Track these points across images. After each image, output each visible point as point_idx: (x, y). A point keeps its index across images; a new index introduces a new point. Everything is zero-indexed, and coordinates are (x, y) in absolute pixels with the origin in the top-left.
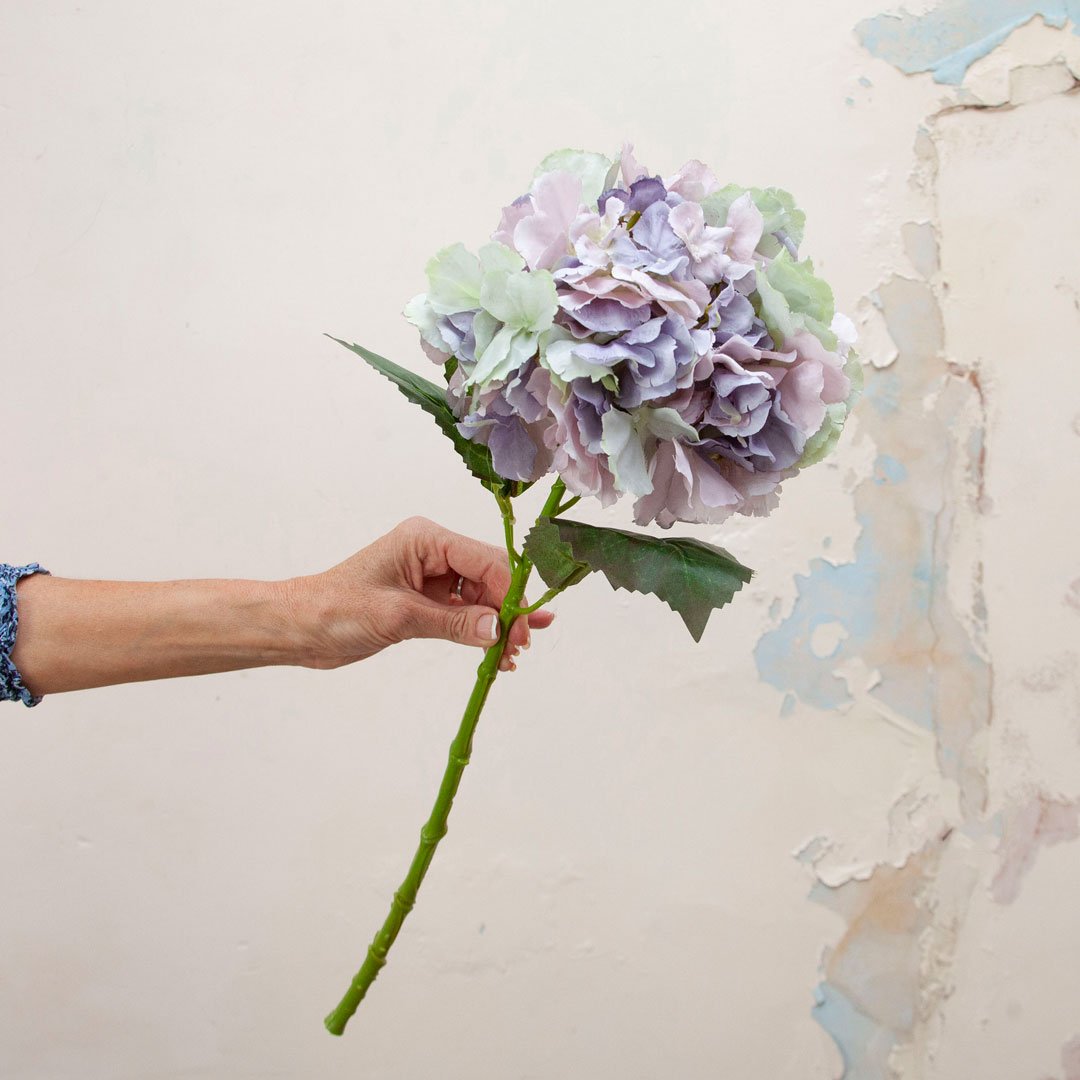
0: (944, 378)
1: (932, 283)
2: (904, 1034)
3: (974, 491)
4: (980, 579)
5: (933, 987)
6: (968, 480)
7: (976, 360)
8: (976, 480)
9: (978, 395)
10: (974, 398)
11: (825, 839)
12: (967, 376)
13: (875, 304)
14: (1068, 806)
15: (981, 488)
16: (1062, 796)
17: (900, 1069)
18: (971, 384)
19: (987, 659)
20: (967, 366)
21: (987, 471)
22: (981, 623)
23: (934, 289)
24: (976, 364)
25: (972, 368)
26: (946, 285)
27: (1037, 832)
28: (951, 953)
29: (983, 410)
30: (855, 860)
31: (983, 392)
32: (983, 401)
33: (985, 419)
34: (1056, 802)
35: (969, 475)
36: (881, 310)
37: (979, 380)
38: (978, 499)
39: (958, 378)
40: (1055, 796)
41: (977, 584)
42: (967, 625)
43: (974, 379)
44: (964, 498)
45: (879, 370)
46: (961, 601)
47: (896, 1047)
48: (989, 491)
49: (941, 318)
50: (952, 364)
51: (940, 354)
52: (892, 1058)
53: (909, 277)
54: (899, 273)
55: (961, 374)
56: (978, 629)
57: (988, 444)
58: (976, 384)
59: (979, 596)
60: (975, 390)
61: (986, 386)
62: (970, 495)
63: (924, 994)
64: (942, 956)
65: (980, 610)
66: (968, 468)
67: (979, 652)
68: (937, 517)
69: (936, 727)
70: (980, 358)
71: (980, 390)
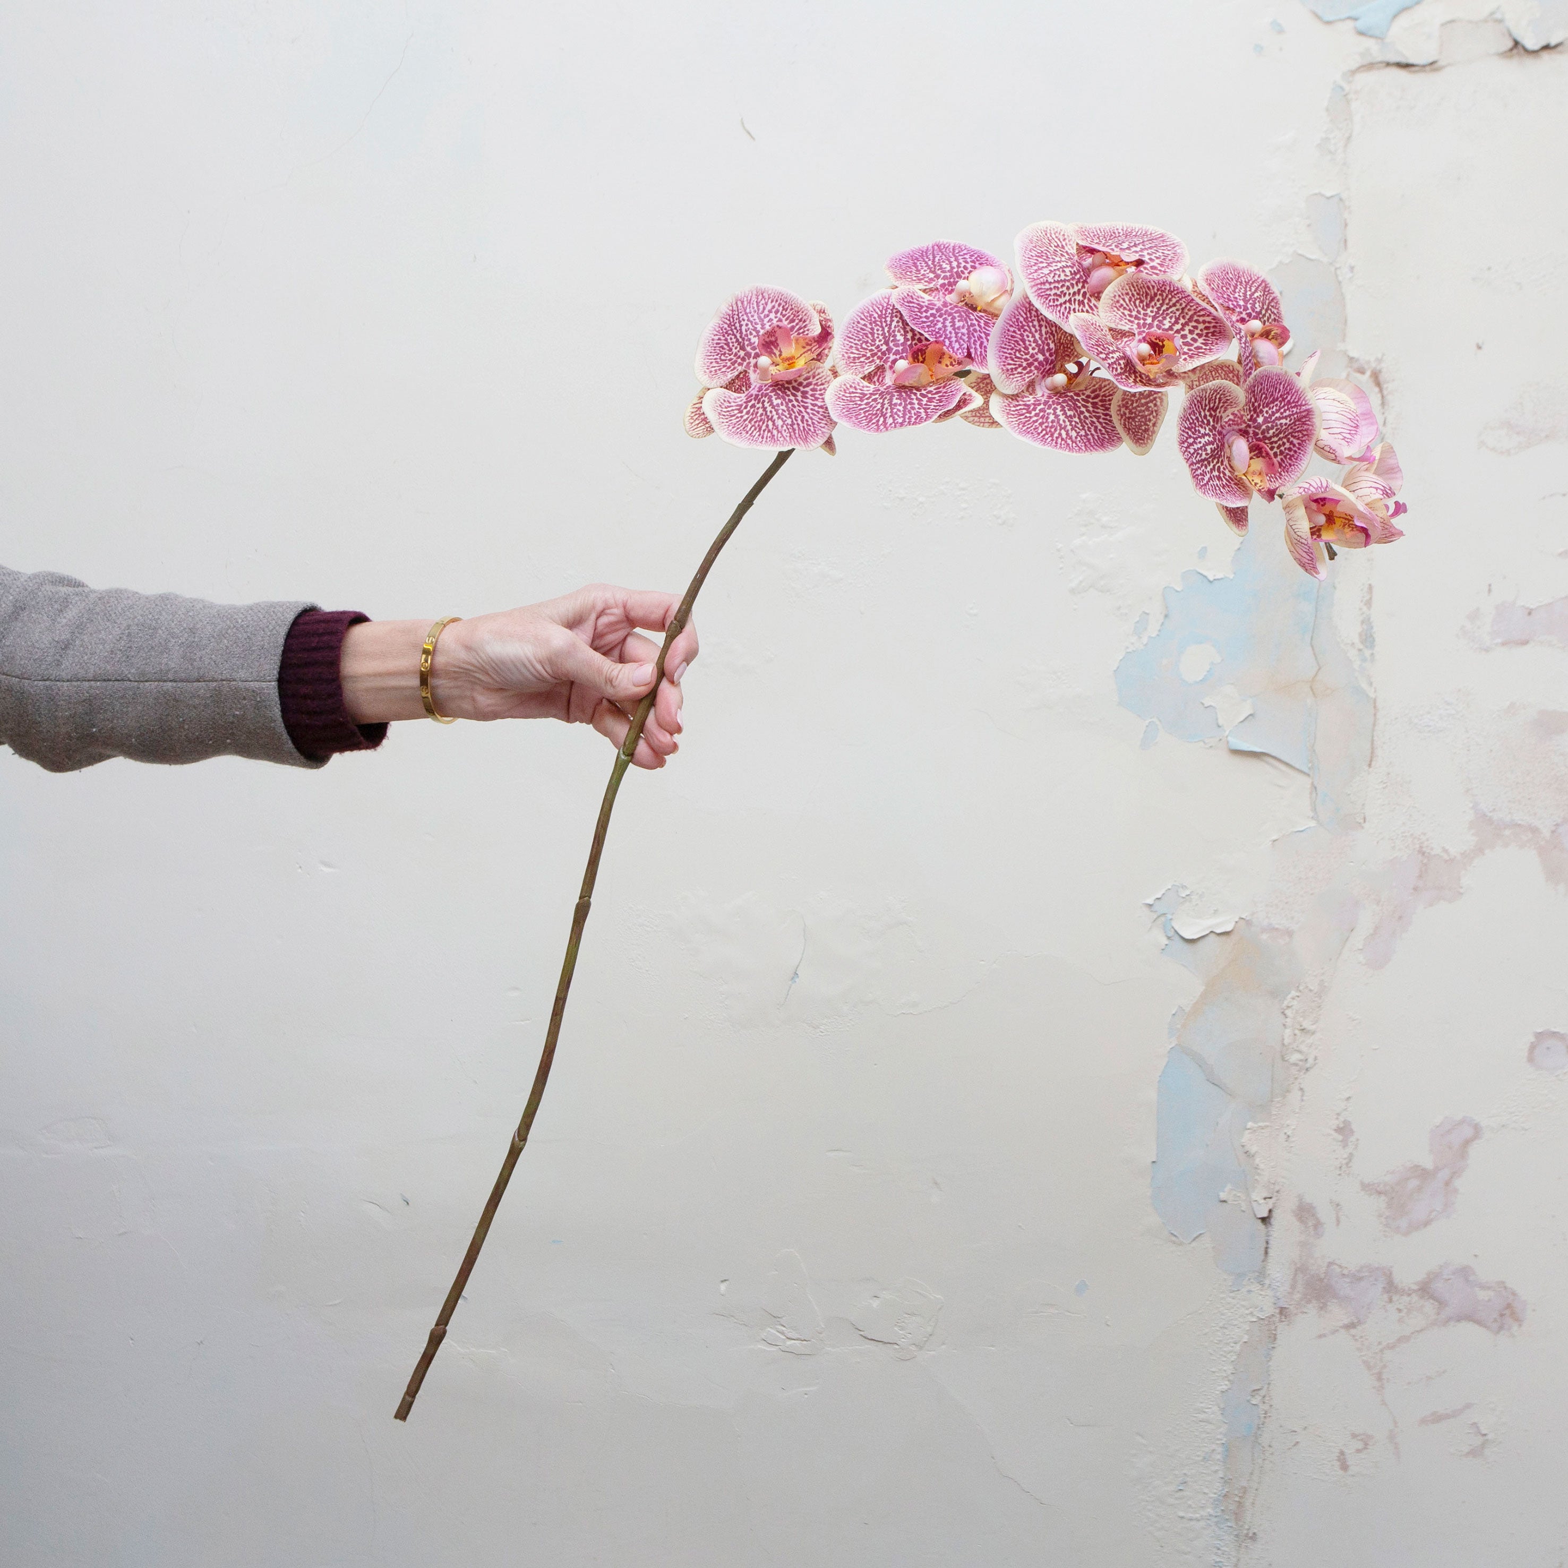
0: (1344, 374)
1: (1338, 266)
2: (1261, 1109)
4: (1369, 603)
5: (1295, 1057)
7: (1380, 356)
9: (1379, 395)
10: (1375, 399)
11: (1184, 887)
12: (1368, 373)
14: (1451, 861)
16: (1445, 851)
17: (1253, 1149)
18: (1372, 383)
19: (1372, 695)
20: (1368, 362)
22: (1367, 653)
23: (1338, 272)
24: (1379, 361)
25: (1373, 365)
26: (1352, 268)
27: (1416, 889)
28: (1316, 1021)
29: (1383, 412)
30: (1217, 911)
31: (1385, 392)
32: (1384, 402)
33: (1385, 424)
34: (1437, 857)
37: (1381, 378)
39: (1358, 375)
40: (1438, 851)
41: (1365, 609)
42: (1352, 654)
43: (1376, 378)
46: (1347, 626)
47: (1250, 1125)
49: (1344, 306)
50: (1351, 359)
51: (1341, 347)
52: (1247, 1135)
53: (1313, 257)
54: (1300, 252)
55: (1362, 371)
56: (1364, 660)
58: (1378, 384)
59: (1367, 621)
60: (1377, 389)
61: (1388, 387)
64: (1306, 1024)
65: (1368, 639)
67: (1364, 685)
70: (1383, 355)
71: (1381, 390)
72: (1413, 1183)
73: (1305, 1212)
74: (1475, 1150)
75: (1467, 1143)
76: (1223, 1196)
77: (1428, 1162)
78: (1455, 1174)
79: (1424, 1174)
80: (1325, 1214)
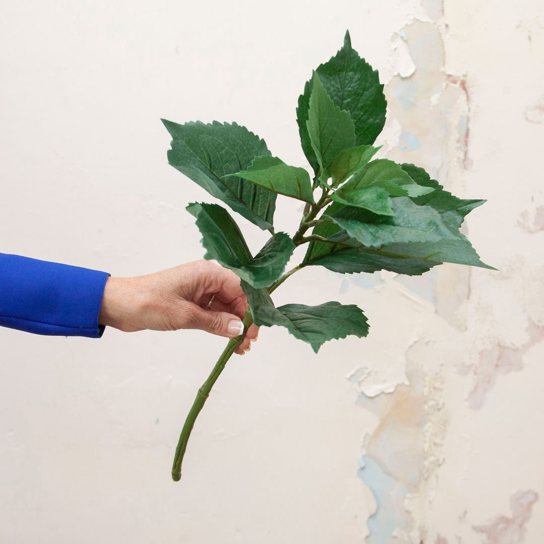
0: (444, 84)
1: (439, 24)
2: (414, 487)
3: (462, 155)
5: (432, 459)
6: (459, 148)
7: (465, 73)
8: (463, 148)
9: (465, 95)
10: (463, 97)
11: (367, 368)
12: (459, 83)
13: (402, 38)
14: (516, 350)
15: (466, 153)
16: (513, 344)
17: (411, 509)
18: (461, 89)
20: (459, 77)
21: (469, 143)
23: (439, 28)
24: (465, 76)
25: (462, 78)
26: (447, 26)
27: (497, 366)
28: (443, 438)
29: (468, 105)
30: (385, 381)
31: (469, 93)
32: (468, 99)
33: (469, 111)
34: (508, 348)
35: (458, 145)
36: (406, 41)
37: (467, 85)
38: (464, 160)
39: (453, 85)
40: (508, 344)
43: (463, 85)
44: (456, 159)
45: (403, 79)
47: (408, 495)
48: (471, 155)
49: (443, 47)
50: (449, 76)
51: (442, 69)
52: (406, 501)
53: (424, 20)
54: (417, 18)
55: (455, 82)
57: (471, 126)
58: (465, 89)
60: (464, 92)
61: (471, 90)
62: (459, 158)
63: (426, 463)
64: (437, 440)
66: (458, 141)
68: (438, 171)
69: (435, 300)
70: (467, 72)
71: (466, 92)
72: (501, 526)
74: (535, 507)
75: (531, 504)
76: (395, 534)
77: (509, 515)
78: (525, 520)
79: (507, 521)
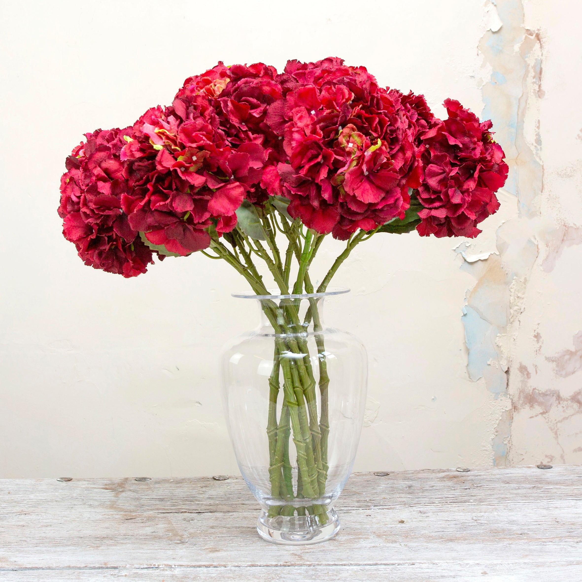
0: (524, 37)
2: (503, 329)
3: (537, 88)
4: (538, 127)
5: (516, 308)
6: (534, 83)
8: (537, 83)
9: (539, 44)
10: (537, 45)
11: (468, 243)
12: (534, 35)
13: (493, 3)
14: (578, 229)
15: (540, 86)
16: (575, 225)
17: (500, 344)
18: (536, 39)
19: (541, 164)
20: (534, 31)
21: (542, 79)
22: (539, 147)
24: (538, 30)
25: (537, 32)
27: (563, 240)
28: (524, 293)
29: (541, 51)
30: (481, 252)
31: (542, 43)
32: (541, 47)
33: (542, 55)
34: (572, 227)
35: (534, 80)
36: (495, 6)
37: (540, 37)
38: (538, 91)
39: (530, 37)
40: (572, 225)
41: (537, 129)
42: (532, 148)
43: (538, 37)
44: (532, 91)
45: (494, 33)
46: (530, 138)
47: (498, 335)
48: (543, 88)
49: (523, 9)
50: (527, 30)
51: (522, 25)
52: (497, 339)
55: (531, 35)
56: (538, 150)
57: (542, 66)
58: (539, 39)
59: (538, 135)
60: (538, 42)
61: (543, 40)
62: (534, 90)
63: (512, 311)
64: (519, 295)
65: (538, 141)
66: (534, 77)
67: (538, 160)
68: (519, 100)
69: (518, 195)
70: (540, 27)
71: (540, 42)
72: (567, 357)
73: (523, 369)
76: (489, 363)
77: (573, 349)
79: (571, 353)
80: (531, 369)
